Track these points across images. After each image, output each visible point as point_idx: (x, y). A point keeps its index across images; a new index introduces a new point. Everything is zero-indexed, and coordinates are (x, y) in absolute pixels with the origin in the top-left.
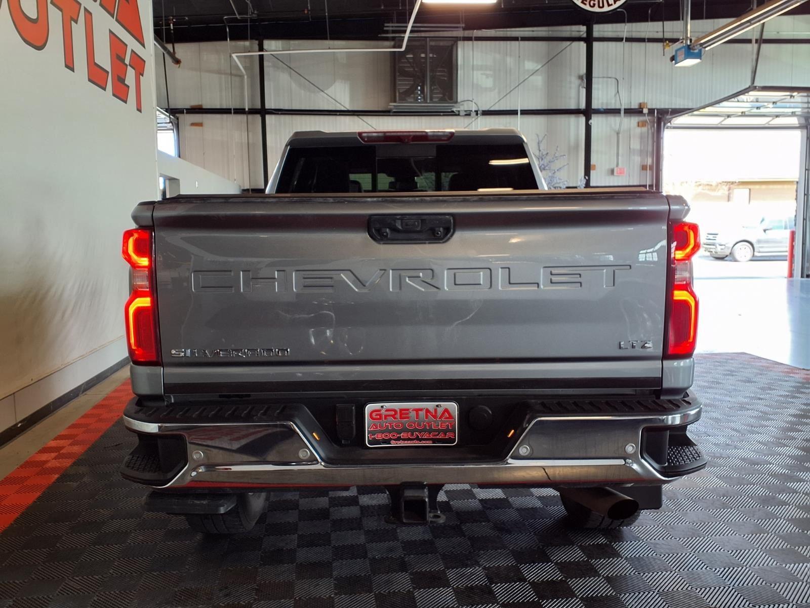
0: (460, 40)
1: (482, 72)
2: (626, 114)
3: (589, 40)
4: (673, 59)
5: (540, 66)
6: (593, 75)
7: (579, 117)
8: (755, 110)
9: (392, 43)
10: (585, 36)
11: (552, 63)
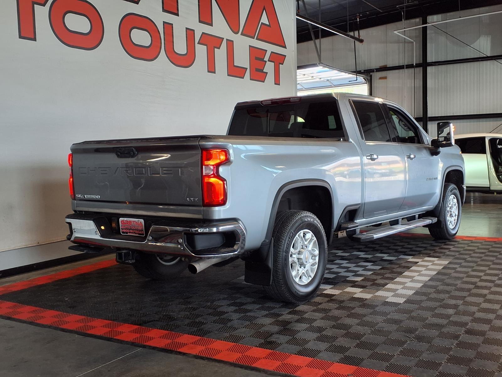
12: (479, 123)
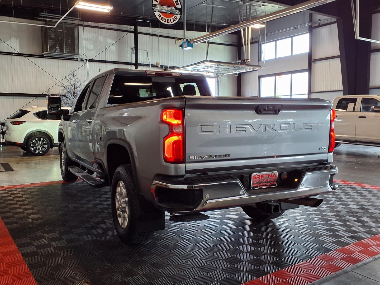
0: (79, 26)
1: (88, 42)
2: (152, 67)
3: (136, 33)
4: (181, 46)
5: (114, 42)
6: (138, 49)
7: (132, 66)
8: (203, 69)
9: (44, 23)
10: (133, 31)
11: (119, 41)
12: (13, 99)
